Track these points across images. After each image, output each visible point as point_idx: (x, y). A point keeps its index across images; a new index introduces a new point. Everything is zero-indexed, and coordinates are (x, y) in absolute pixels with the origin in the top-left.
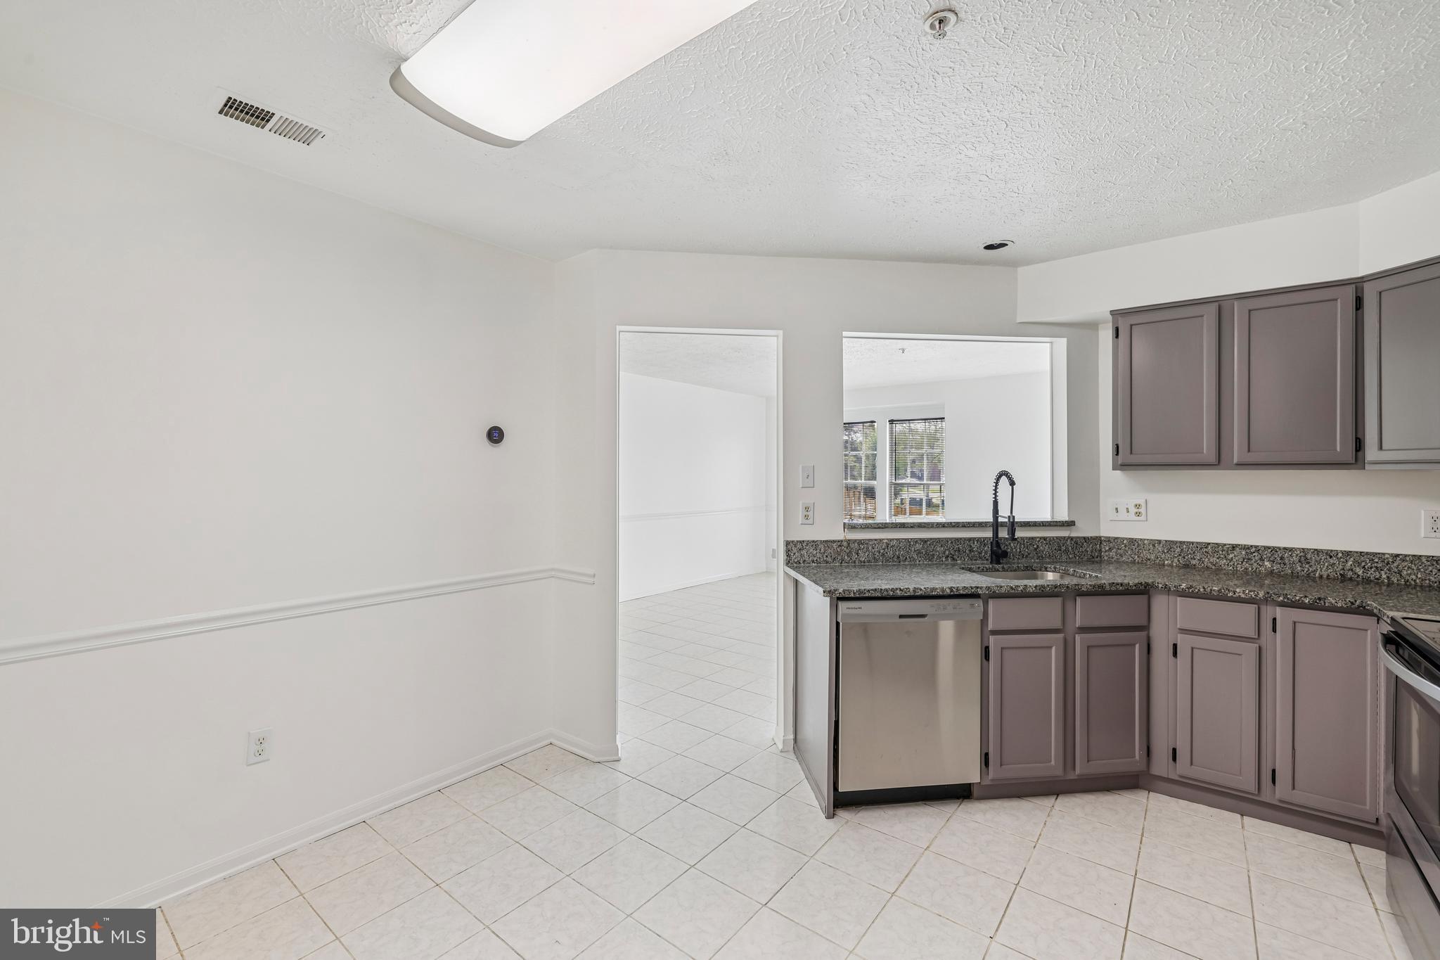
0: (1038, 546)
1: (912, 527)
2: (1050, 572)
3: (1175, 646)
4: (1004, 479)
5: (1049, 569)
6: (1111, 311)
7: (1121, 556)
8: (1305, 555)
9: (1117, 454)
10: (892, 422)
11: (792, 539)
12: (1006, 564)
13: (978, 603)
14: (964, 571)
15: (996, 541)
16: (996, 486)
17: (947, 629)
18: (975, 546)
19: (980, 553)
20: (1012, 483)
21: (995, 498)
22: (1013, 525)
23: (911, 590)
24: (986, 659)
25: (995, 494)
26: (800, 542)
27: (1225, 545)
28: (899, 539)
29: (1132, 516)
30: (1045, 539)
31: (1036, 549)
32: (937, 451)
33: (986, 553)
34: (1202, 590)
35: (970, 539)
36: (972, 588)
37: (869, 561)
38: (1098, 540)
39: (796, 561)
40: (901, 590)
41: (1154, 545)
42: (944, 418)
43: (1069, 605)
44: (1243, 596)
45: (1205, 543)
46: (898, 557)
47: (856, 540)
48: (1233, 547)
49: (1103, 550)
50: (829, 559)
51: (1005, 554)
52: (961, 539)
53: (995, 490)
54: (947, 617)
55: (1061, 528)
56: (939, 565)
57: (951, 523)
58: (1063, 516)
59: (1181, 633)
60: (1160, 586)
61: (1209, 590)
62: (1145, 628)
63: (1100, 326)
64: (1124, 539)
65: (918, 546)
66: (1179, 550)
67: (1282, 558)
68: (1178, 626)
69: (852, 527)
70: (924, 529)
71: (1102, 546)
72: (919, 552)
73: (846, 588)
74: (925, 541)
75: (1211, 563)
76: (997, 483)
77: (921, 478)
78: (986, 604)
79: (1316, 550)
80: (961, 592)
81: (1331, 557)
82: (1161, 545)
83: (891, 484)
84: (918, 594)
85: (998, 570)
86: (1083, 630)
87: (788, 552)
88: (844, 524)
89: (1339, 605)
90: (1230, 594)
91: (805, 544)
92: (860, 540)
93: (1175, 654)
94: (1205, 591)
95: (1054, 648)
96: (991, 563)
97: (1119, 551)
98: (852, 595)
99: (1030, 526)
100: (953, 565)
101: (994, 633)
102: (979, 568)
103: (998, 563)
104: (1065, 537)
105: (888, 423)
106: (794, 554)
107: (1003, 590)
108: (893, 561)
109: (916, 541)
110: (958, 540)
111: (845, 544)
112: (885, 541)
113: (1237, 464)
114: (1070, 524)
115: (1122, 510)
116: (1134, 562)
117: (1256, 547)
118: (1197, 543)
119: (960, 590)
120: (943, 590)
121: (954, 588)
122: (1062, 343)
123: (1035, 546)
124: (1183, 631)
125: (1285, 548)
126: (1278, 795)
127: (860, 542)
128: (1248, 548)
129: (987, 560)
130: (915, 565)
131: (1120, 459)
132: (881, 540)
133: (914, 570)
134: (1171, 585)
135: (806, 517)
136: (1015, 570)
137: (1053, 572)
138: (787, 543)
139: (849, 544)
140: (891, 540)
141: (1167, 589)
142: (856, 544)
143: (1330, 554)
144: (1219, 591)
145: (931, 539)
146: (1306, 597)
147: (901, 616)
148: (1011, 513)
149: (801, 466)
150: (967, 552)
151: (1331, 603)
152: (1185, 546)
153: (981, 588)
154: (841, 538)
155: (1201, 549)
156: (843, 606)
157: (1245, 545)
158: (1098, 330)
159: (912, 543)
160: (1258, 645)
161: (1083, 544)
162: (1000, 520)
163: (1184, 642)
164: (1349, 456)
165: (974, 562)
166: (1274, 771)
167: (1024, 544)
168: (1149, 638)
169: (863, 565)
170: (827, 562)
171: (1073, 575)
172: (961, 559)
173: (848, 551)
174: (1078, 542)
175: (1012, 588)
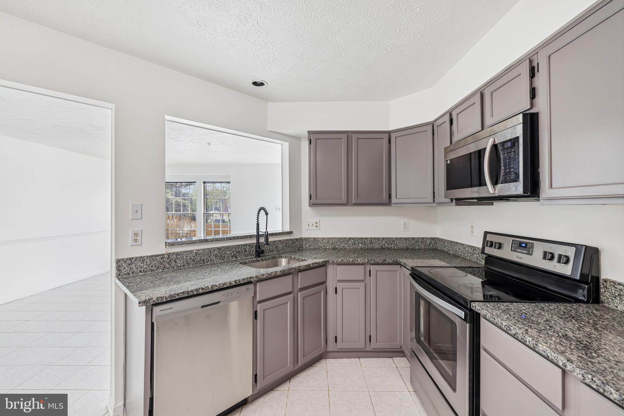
0: (277, 245)
1: (212, 241)
2: (283, 258)
3: (336, 288)
4: (262, 211)
5: (283, 257)
6: (308, 131)
7: (310, 246)
8: (372, 240)
9: (311, 199)
10: (204, 183)
11: (122, 258)
12: (263, 257)
13: (251, 286)
14: (242, 265)
15: (258, 244)
16: (258, 216)
17: (234, 306)
18: (247, 248)
19: (250, 252)
20: (267, 214)
21: (258, 222)
22: (267, 235)
23: (210, 287)
24: (255, 318)
25: (258, 220)
26: (130, 259)
27: (347, 238)
28: (204, 249)
29: (314, 227)
30: (280, 241)
31: (276, 247)
32: (226, 197)
33: (253, 251)
34: (346, 261)
35: (244, 245)
36: (248, 279)
37: (184, 266)
38: (301, 239)
39: (126, 273)
40: (202, 289)
41: (323, 240)
42: (230, 182)
43: (295, 277)
44: (360, 262)
45: (340, 238)
46: (203, 260)
47: (174, 253)
48: (350, 239)
49: (303, 244)
50: (154, 268)
51: (263, 252)
52: (240, 245)
53: (258, 218)
54: (233, 299)
55: (287, 235)
56: (227, 262)
57: (235, 237)
58: (287, 229)
59: (338, 282)
60: (331, 261)
61: (348, 261)
62: (324, 283)
63: (302, 139)
64: (311, 238)
65: (216, 252)
66: (331, 241)
67: (365, 242)
68: (337, 279)
69: (172, 245)
70: (220, 242)
71: (303, 242)
72: (216, 256)
73: (159, 296)
74: (219, 249)
75: (342, 246)
76: (258, 214)
77: (219, 211)
78: (255, 286)
79: (374, 238)
80: (242, 282)
81: (379, 240)
82: (325, 240)
83: (204, 214)
84: (215, 289)
85: (259, 261)
86: (301, 289)
87: (118, 268)
88: (166, 243)
89: (390, 262)
90: (356, 262)
91: (134, 260)
92: (177, 253)
93: (336, 293)
94: (347, 262)
95: (289, 303)
96: (256, 257)
97: (309, 244)
98: (165, 300)
99: (274, 235)
100: (236, 261)
101: (260, 302)
102: (250, 261)
103: (259, 257)
104: (288, 239)
105: (203, 183)
106: (124, 268)
107: (264, 277)
108: (200, 263)
109: (214, 249)
110: (238, 246)
111: (166, 256)
112: (194, 251)
113: (353, 204)
114: (290, 233)
115: (310, 225)
116: (315, 249)
117: (357, 238)
118: (338, 238)
119: (241, 281)
120: (230, 283)
121: (237, 280)
122: (286, 145)
123: (276, 246)
124: (340, 281)
125: (365, 238)
126: (372, 347)
127: (177, 254)
128: (354, 239)
129: (254, 255)
130: (214, 264)
131: (312, 202)
132: (192, 251)
133: (213, 269)
134: (335, 260)
135: (136, 241)
136: (267, 260)
137: (285, 258)
138: (118, 261)
139: (169, 256)
140: (198, 250)
141: (333, 263)
142: (175, 256)
143: (378, 239)
144: (352, 261)
145: (223, 247)
146: (380, 260)
147: (202, 307)
148: (266, 230)
149: (131, 204)
150: (243, 252)
151: (388, 261)
152: (333, 240)
153: (253, 278)
154: (164, 252)
155: (339, 240)
156: (157, 310)
157: (353, 238)
158: (301, 141)
159: (212, 251)
160: (365, 283)
161: (296, 242)
162: (260, 233)
163: (340, 286)
164: (387, 202)
165: (247, 257)
166: (370, 336)
167: (271, 245)
168: (326, 286)
169: (179, 268)
170: (152, 270)
171: (294, 259)
172: (240, 257)
173: (168, 261)
174: (294, 241)
175: (269, 274)
